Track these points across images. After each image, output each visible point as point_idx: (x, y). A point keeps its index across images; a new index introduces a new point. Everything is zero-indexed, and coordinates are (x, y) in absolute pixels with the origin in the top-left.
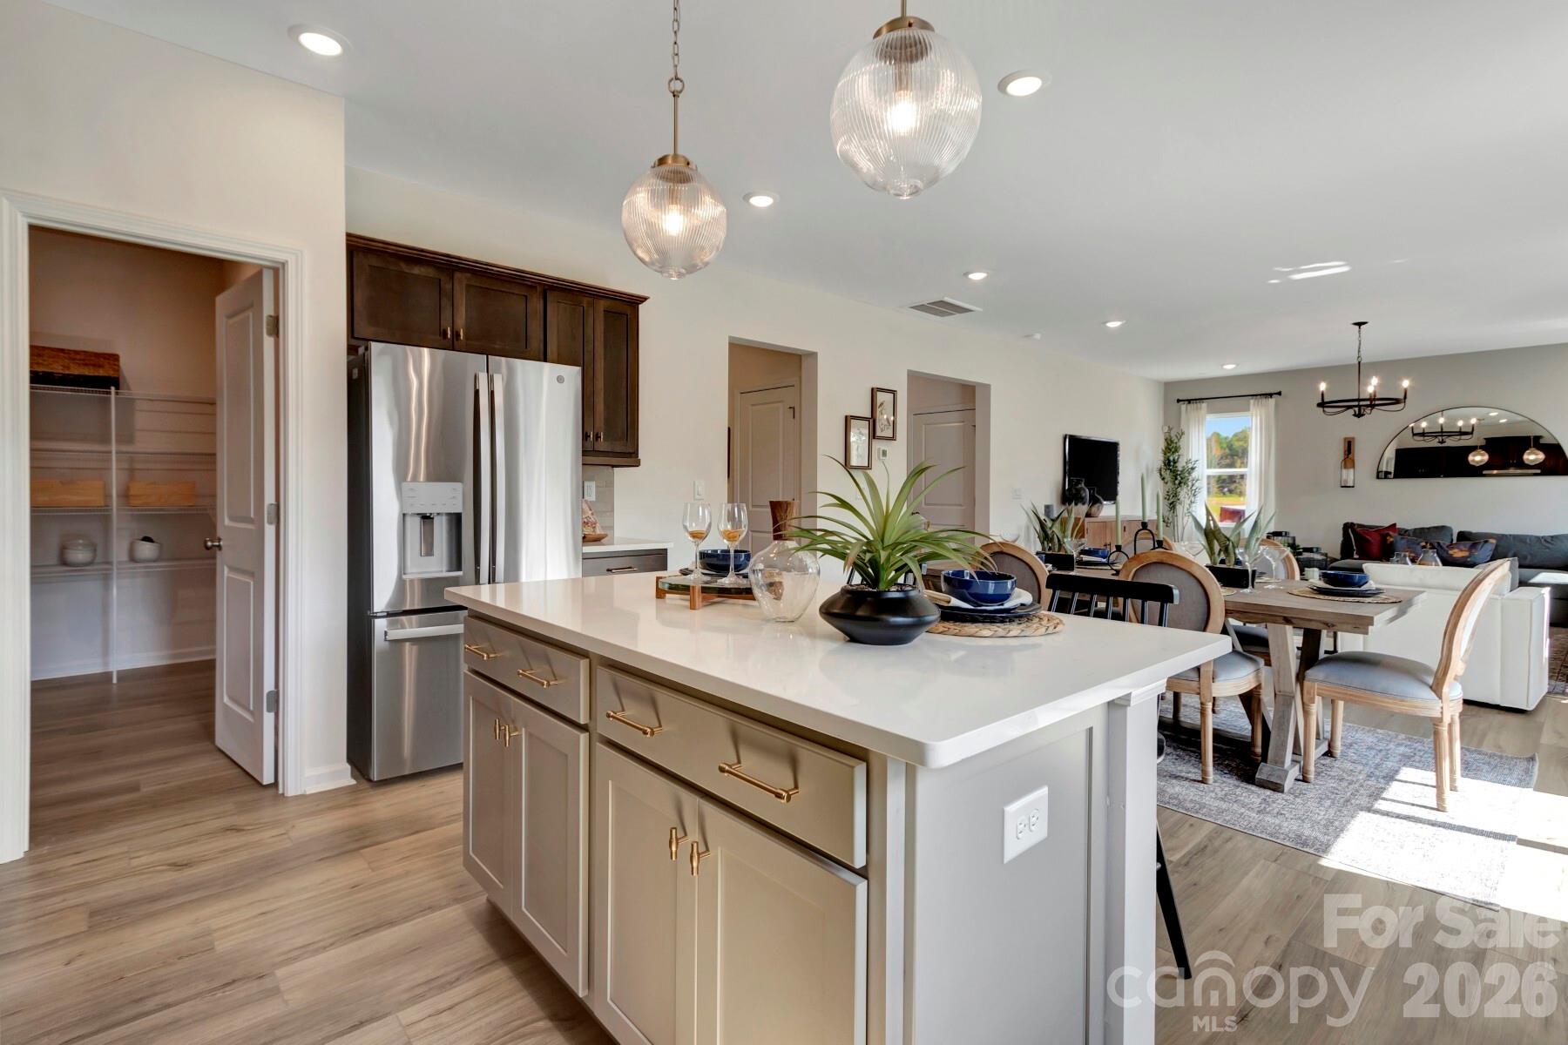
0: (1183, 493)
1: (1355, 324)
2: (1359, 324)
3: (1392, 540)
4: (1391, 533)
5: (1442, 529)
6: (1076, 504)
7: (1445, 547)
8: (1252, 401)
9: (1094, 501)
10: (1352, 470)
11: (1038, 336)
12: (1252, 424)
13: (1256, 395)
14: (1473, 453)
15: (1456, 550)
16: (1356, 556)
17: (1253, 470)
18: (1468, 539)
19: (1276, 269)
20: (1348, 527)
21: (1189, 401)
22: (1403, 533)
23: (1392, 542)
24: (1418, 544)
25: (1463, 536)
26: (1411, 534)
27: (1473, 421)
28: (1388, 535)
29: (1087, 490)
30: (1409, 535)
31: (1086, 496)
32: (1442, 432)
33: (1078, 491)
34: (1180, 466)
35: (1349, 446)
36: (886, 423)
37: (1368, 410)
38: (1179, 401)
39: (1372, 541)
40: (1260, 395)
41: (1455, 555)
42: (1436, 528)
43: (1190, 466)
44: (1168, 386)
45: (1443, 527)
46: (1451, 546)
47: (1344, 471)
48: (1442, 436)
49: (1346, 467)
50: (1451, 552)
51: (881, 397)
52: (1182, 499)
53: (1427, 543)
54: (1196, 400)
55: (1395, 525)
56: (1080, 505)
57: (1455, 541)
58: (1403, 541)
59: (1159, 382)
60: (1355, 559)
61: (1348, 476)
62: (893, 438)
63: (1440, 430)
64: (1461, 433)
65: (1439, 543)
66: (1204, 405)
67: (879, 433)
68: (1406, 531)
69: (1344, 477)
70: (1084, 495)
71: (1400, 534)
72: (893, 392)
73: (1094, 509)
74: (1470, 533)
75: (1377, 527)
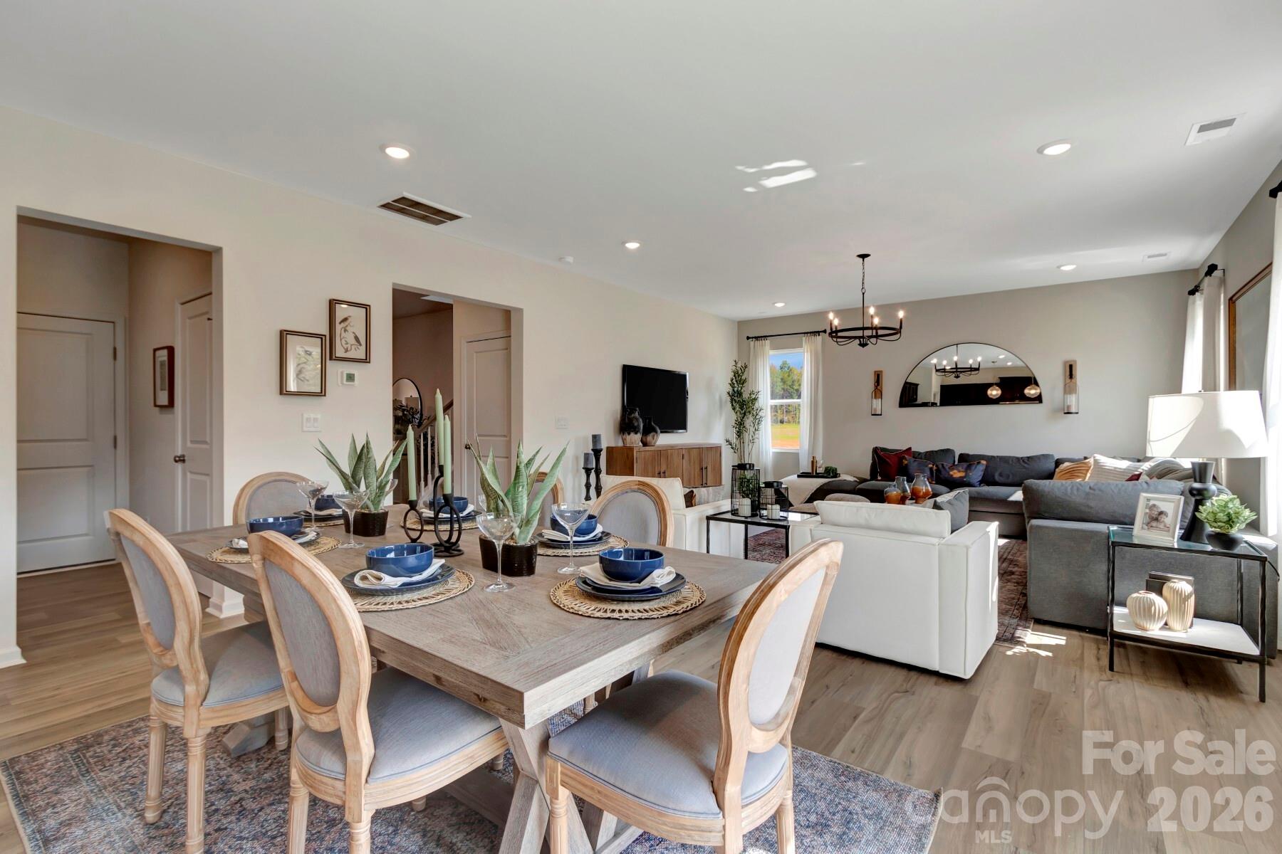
0: (749, 421)
1: (860, 256)
2: (863, 256)
3: (906, 462)
4: (906, 456)
5: (947, 452)
6: (629, 434)
7: (947, 468)
8: (804, 338)
9: (648, 430)
10: (880, 400)
11: (570, 259)
12: (803, 359)
13: (807, 333)
14: (991, 388)
15: (955, 471)
16: (879, 478)
17: (805, 399)
18: (966, 461)
19: (740, 168)
20: (876, 450)
21: (757, 338)
22: (917, 455)
23: (906, 465)
24: (927, 466)
25: (964, 458)
26: (923, 457)
27: (979, 359)
28: (904, 458)
29: (641, 420)
30: (921, 459)
31: (639, 425)
32: (957, 368)
33: (631, 420)
34: (746, 396)
35: (878, 377)
36: (354, 341)
37: (873, 340)
38: (748, 338)
39: (891, 463)
40: (811, 333)
41: (955, 476)
42: (942, 451)
43: (753, 397)
44: (742, 324)
45: (948, 450)
46: (953, 466)
47: (874, 401)
48: (956, 372)
49: (875, 398)
50: (951, 473)
51: (342, 310)
52: (747, 426)
53: (933, 465)
54: (761, 337)
55: (910, 448)
56: (632, 434)
57: (956, 463)
58: (916, 463)
59: (732, 321)
60: (879, 480)
61: (877, 404)
62: (366, 360)
63: (954, 367)
64: (971, 369)
65: (943, 465)
66: (768, 342)
67: (340, 352)
68: (920, 453)
69: (874, 406)
70: (636, 424)
71: (914, 457)
72: (366, 307)
73: (649, 438)
74: (968, 455)
75: (897, 450)
